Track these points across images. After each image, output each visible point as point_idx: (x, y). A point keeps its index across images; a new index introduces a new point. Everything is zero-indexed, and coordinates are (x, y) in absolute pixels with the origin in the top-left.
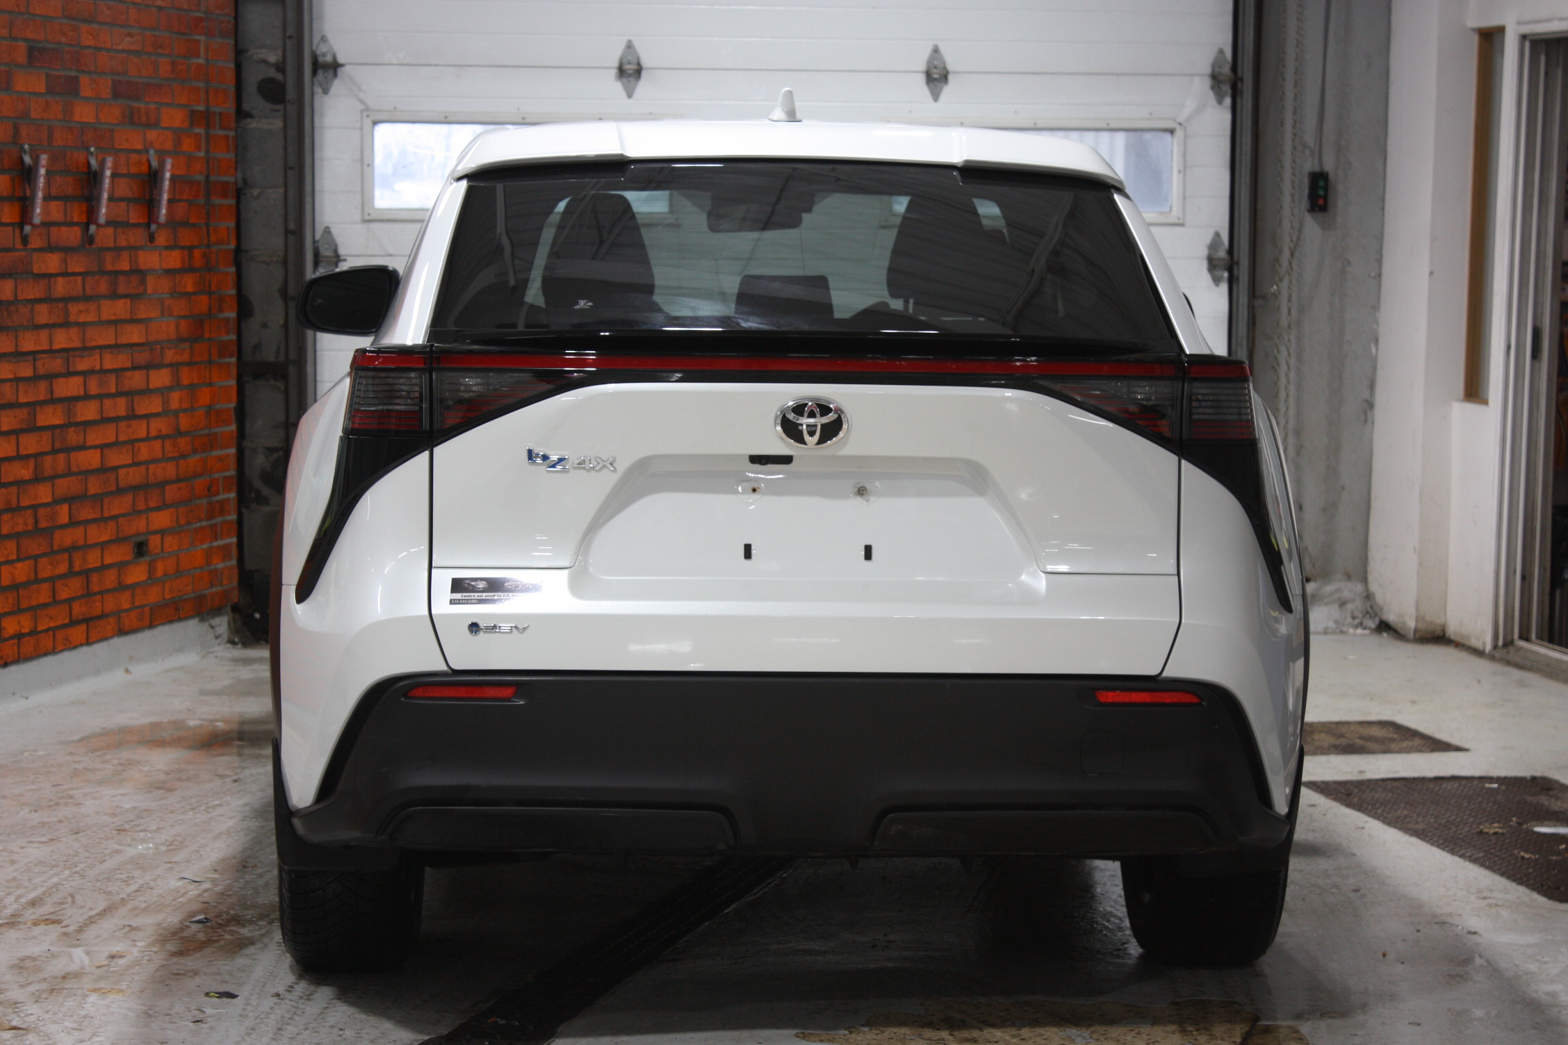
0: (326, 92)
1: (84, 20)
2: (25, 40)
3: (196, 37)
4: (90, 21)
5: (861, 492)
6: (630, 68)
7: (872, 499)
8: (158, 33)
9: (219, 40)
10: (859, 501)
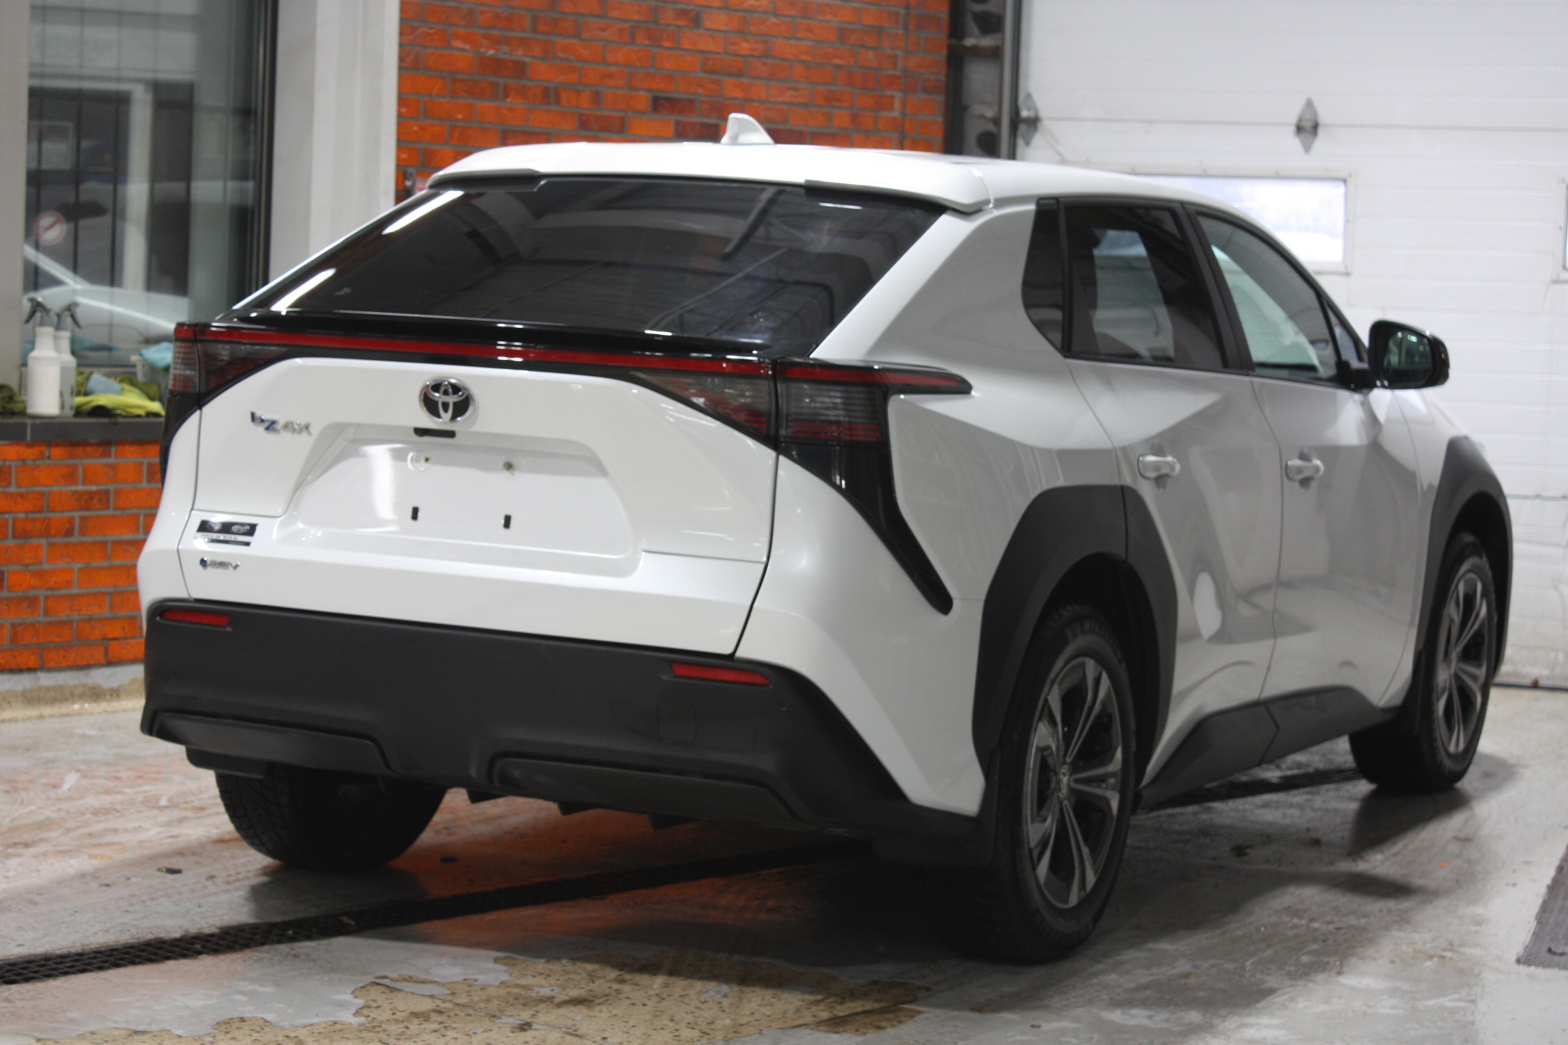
0: (1028, 143)
1: (731, 75)
2: (649, 90)
3: (888, 93)
4: (740, 74)
5: (509, 466)
6: (1307, 124)
7: (517, 474)
8: (833, 88)
9: (922, 96)
10: (506, 475)
